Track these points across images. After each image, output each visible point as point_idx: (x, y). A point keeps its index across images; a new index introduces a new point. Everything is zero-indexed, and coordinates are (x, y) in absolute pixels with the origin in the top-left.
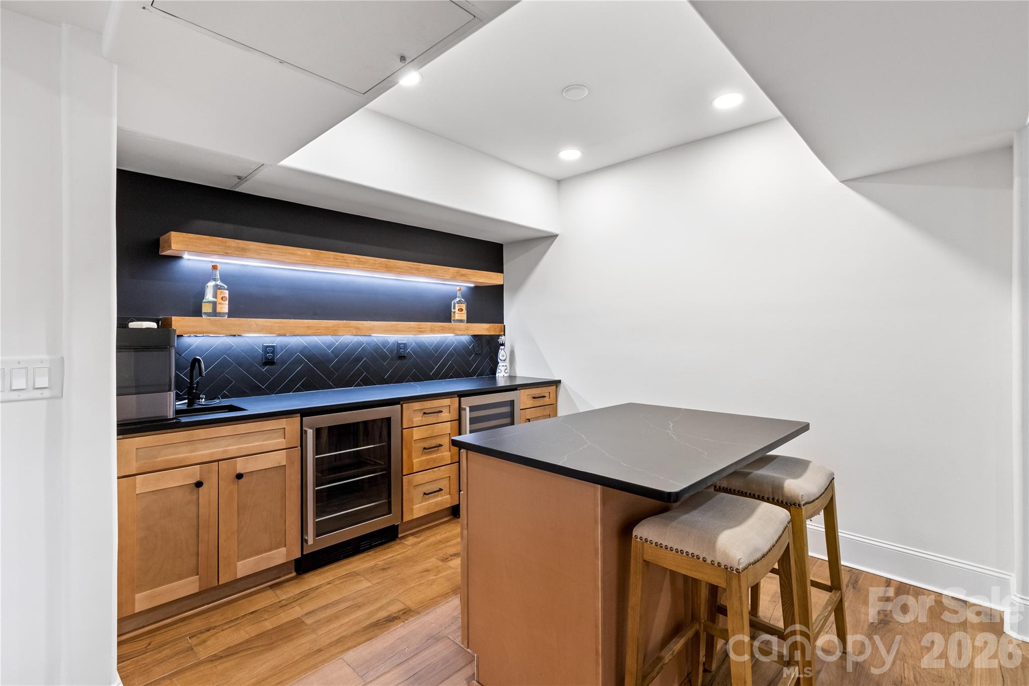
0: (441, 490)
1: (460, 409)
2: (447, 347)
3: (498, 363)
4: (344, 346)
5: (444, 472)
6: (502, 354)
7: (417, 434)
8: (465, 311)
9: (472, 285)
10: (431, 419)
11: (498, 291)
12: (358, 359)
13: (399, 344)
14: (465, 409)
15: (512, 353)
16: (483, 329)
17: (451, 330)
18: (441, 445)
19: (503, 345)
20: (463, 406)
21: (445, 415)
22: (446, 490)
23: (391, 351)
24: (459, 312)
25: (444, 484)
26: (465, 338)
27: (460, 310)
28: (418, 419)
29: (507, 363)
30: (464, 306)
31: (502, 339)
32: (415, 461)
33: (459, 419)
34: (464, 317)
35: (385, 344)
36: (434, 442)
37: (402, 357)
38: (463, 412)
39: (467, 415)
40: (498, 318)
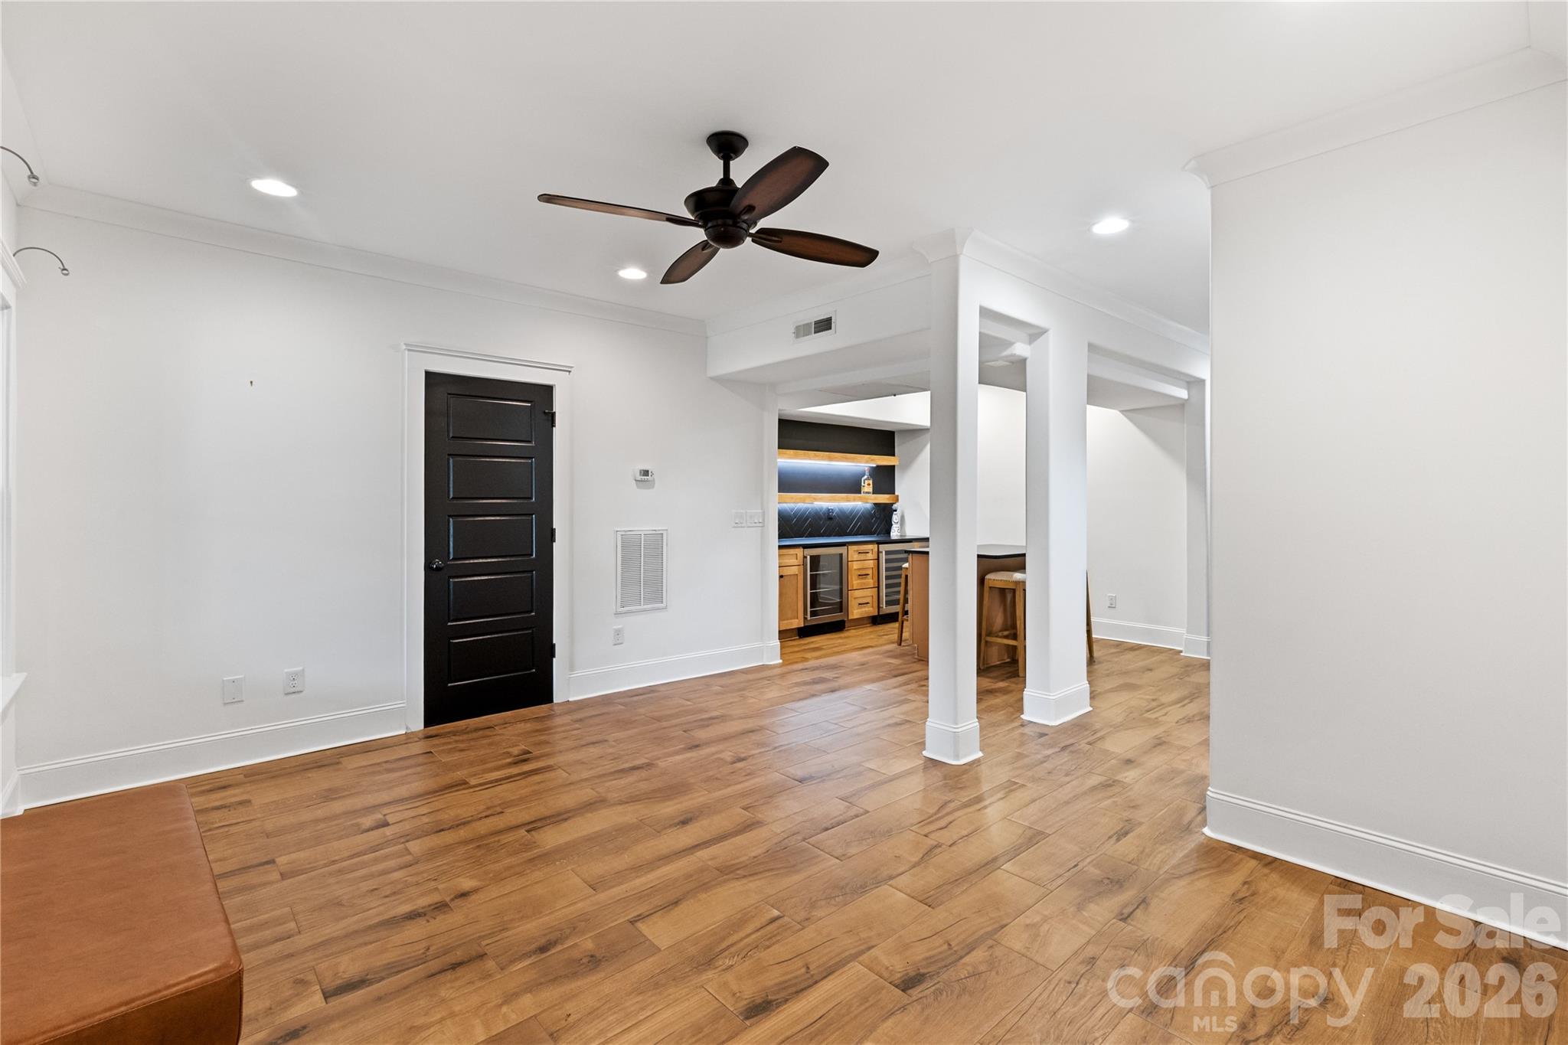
0: (868, 603)
1: (879, 552)
2: (858, 512)
3: (892, 525)
4: (799, 510)
5: (869, 592)
6: (895, 518)
7: (855, 566)
8: (871, 486)
9: (875, 465)
10: (862, 557)
11: (891, 469)
12: (807, 519)
13: (829, 510)
14: (882, 552)
15: (902, 518)
16: (883, 499)
17: (860, 499)
18: (868, 575)
19: (896, 511)
20: (880, 550)
21: (870, 556)
22: (870, 602)
23: (824, 514)
24: (867, 486)
25: (869, 600)
26: (869, 506)
27: (869, 485)
28: (856, 557)
29: (898, 525)
30: (871, 482)
31: (894, 507)
32: (854, 582)
33: (878, 559)
34: (871, 490)
35: (821, 509)
36: (864, 572)
37: (830, 518)
38: (880, 554)
39: (883, 557)
40: (891, 490)
